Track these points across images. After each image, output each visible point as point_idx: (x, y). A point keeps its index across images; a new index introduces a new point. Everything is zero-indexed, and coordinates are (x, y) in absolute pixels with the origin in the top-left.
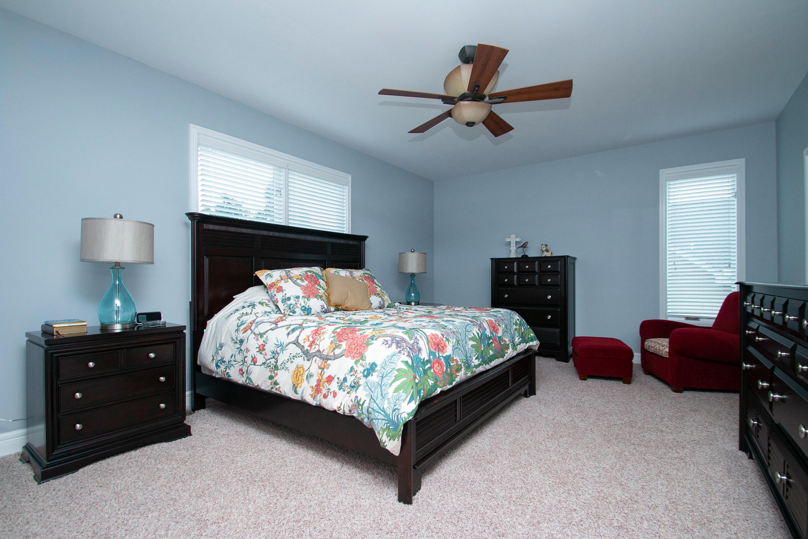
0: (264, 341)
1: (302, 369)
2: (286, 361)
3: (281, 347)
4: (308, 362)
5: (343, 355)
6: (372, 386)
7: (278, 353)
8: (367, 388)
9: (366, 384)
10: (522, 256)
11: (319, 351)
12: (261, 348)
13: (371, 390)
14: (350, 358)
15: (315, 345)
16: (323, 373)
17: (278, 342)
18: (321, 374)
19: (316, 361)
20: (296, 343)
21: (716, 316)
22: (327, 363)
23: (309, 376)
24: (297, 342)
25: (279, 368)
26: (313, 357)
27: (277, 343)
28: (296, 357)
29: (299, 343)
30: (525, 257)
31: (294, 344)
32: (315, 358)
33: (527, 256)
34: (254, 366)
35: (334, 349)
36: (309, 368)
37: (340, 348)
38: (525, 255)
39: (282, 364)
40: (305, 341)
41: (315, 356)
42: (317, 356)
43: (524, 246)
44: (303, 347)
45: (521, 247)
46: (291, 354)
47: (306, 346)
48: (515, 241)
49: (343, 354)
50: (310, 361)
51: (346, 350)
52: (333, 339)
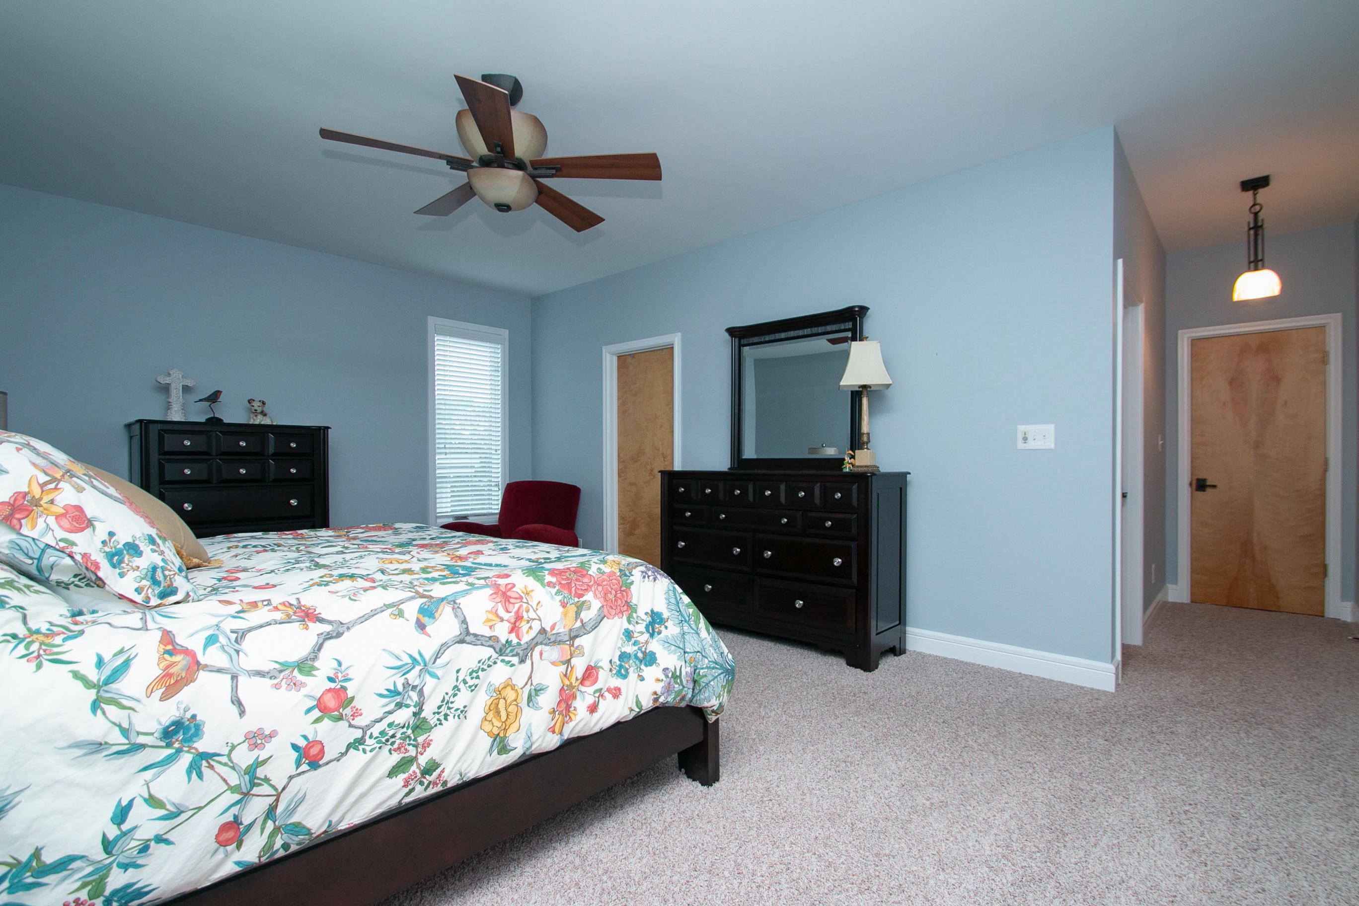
0: (331, 679)
1: (509, 688)
2: (451, 692)
3: (418, 668)
4: (523, 665)
5: (603, 618)
6: (678, 642)
7: (414, 688)
8: (673, 648)
9: (667, 645)
10: (208, 420)
11: (543, 631)
12: (330, 701)
13: (679, 647)
14: (617, 617)
15: (528, 622)
16: (570, 669)
17: (398, 658)
18: (565, 675)
19: (541, 654)
20: (466, 637)
21: (498, 511)
22: (576, 645)
23: (533, 693)
24: (468, 633)
25: (433, 722)
26: (532, 649)
27: (398, 663)
28: (483, 670)
29: (475, 635)
30: (215, 422)
31: (462, 642)
32: (538, 649)
33: (219, 421)
34: (313, 773)
35: (578, 614)
36: (530, 677)
37: (589, 608)
38: (214, 417)
39: (439, 707)
40: (491, 623)
41: (537, 644)
42: (541, 643)
43: (214, 397)
44: (496, 639)
45: (207, 399)
46: (458, 671)
47: (502, 632)
48: (181, 385)
49: (602, 615)
50: (528, 662)
51: (603, 606)
52: (560, 598)
